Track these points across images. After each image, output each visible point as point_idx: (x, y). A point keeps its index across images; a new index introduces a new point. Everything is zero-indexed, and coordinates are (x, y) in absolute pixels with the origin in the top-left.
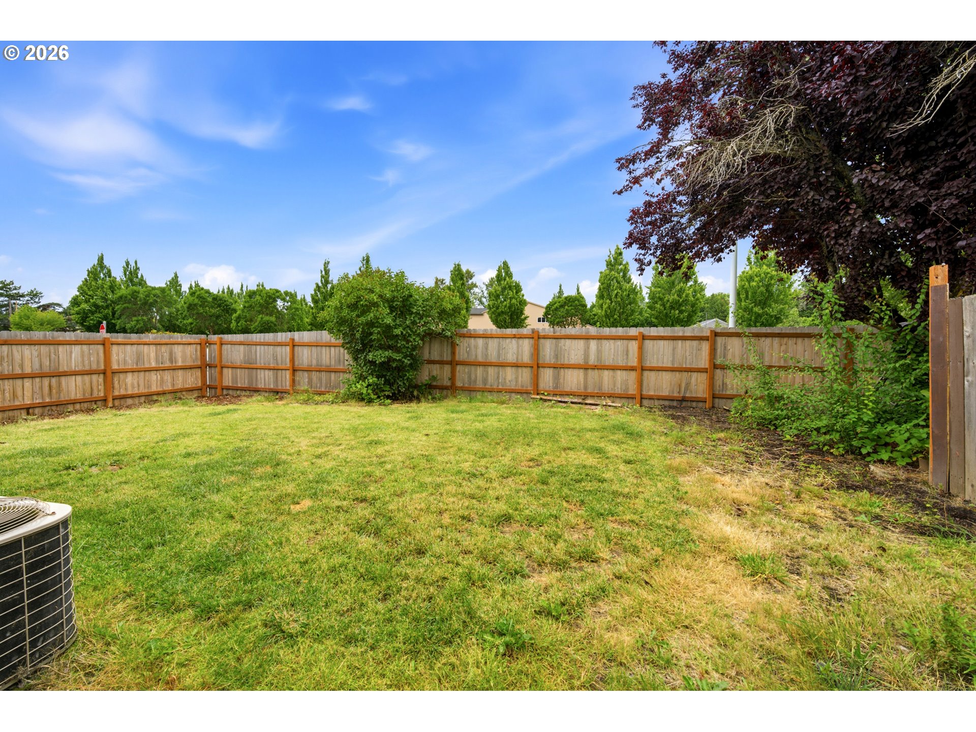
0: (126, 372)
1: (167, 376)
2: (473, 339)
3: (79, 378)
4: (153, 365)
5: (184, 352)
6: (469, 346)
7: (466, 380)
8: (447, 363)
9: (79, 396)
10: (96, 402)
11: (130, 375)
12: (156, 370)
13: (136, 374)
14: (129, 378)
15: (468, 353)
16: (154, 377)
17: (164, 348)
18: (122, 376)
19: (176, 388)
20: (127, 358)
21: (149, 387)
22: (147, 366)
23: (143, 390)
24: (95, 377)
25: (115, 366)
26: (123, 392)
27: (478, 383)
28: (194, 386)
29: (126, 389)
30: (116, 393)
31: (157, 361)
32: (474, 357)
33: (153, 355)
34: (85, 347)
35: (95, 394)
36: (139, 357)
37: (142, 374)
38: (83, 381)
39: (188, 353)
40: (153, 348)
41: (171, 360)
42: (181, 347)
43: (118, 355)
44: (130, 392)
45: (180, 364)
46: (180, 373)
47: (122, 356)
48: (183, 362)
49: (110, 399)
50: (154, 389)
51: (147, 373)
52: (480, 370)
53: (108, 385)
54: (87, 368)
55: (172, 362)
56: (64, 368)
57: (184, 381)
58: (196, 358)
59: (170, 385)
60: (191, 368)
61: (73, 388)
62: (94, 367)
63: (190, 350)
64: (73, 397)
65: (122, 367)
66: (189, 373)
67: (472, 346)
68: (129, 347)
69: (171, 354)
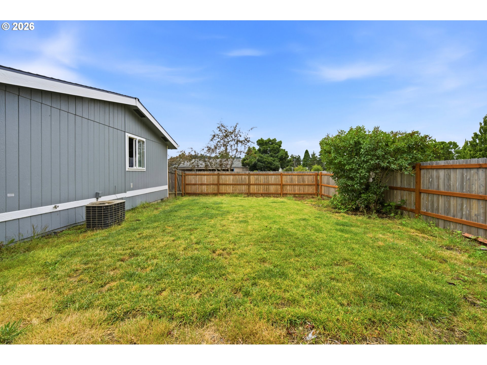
0: (287, 185)
1: (302, 188)
2: (435, 171)
3: (274, 186)
4: (297, 183)
5: (308, 178)
6: (432, 177)
7: (430, 207)
8: (413, 190)
9: (274, 192)
10: (278, 194)
11: (288, 186)
12: (298, 185)
13: (290, 186)
14: (288, 187)
15: (431, 183)
16: (297, 187)
17: (300, 177)
18: (286, 186)
19: (305, 192)
20: (288, 180)
21: (295, 191)
22: (294, 183)
23: (293, 192)
24: (278, 186)
25: (284, 183)
26: (286, 192)
27: (440, 212)
28: (312, 192)
29: (287, 191)
30: (284, 192)
31: (298, 182)
32: (436, 187)
33: (296, 179)
34: (276, 176)
35: (278, 192)
36: (292, 180)
37: (293, 186)
38: (275, 187)
39: (310, 179)
40: (297, 177)
41: (303, 181)
42: (307, 176)
43: (285, 179)
44: (288, 192)
45: (306, 183)
46: (307, 187)
47: (286, 180)
48: (308, 182)
49: (282, 194)
50: (297, 192)
51: (294, 186)
52: (442, 200)
53: (282, 189)
54: (276, 183)
55: (303, 182)
56: (270, 183)
57: (308, 190)
58: (314, 181)
59: (302, 191)
60: (311, 185)
61: (272, 189)
62: (278, 183)
63: (311, 178)
64: (272, 192)
65: (286, 183)
66: (310, 187)
67: (435, 177)
68: (288, 176)
69: (303, 179)
